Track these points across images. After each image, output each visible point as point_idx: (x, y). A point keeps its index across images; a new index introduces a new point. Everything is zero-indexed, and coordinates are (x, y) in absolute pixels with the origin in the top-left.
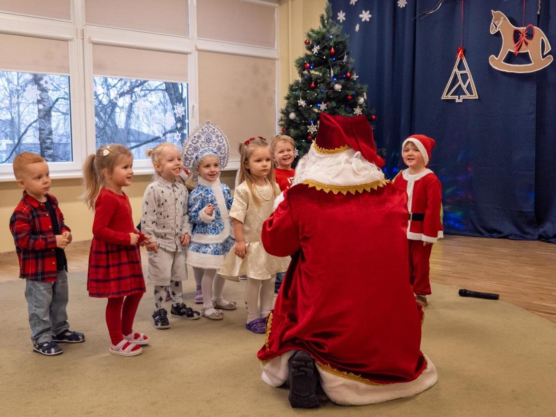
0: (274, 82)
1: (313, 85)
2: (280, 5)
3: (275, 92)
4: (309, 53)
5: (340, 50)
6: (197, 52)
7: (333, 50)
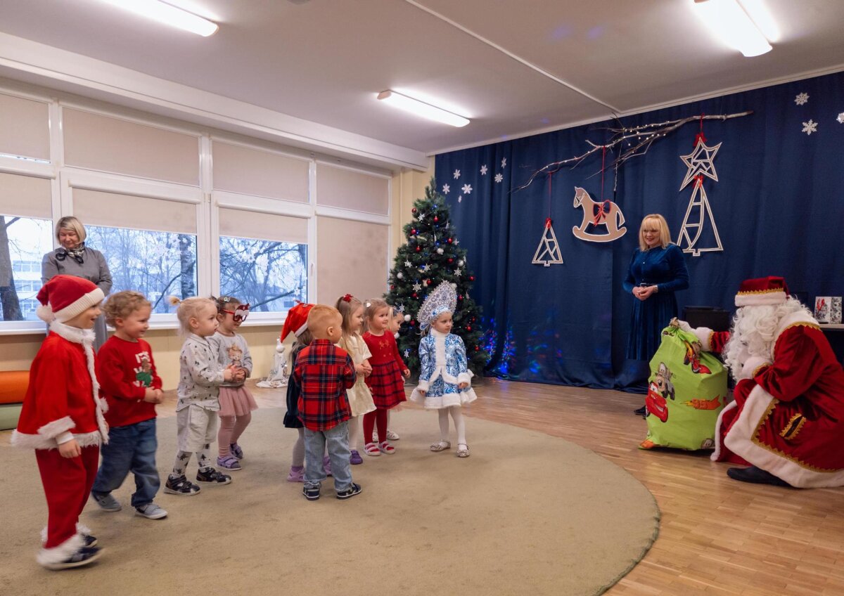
0: (386, 245)
1: (418, 249)
2: (393, 177)
3: (387, 254)
4: (415, 220)
5: (443, 217)
6: (316, 217)
7: (436, 218)
